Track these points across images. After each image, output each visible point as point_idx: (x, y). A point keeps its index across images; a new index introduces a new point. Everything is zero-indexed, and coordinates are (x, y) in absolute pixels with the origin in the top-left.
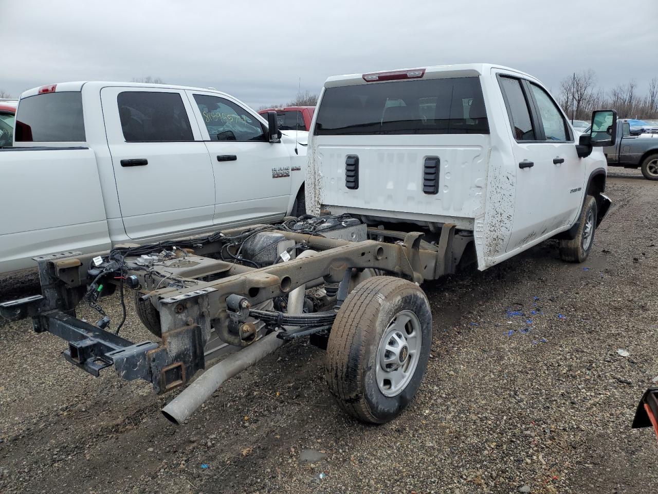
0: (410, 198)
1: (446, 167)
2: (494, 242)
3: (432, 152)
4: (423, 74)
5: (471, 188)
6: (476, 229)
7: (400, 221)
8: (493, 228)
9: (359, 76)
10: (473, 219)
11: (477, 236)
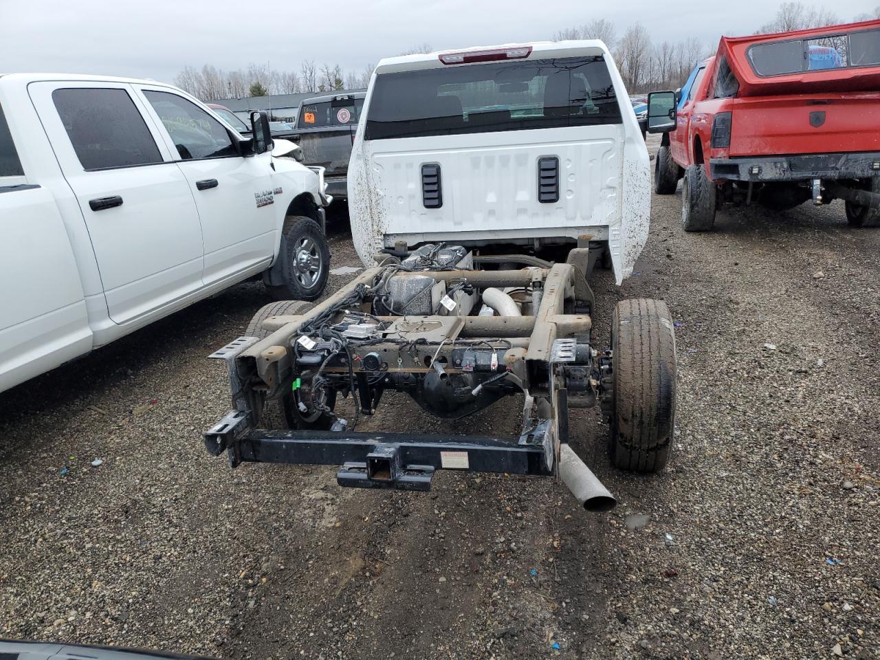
0: (522, 211)
1: (568, 167)
2: (634, 250)
3: (548, 150)
4: (529, 53)
5: (601, 191)
6: (611, 238)
7: (495, 242)
8: (632, 234)
9: (434, 56)
10: (606, 227)
11: (613, 246)
